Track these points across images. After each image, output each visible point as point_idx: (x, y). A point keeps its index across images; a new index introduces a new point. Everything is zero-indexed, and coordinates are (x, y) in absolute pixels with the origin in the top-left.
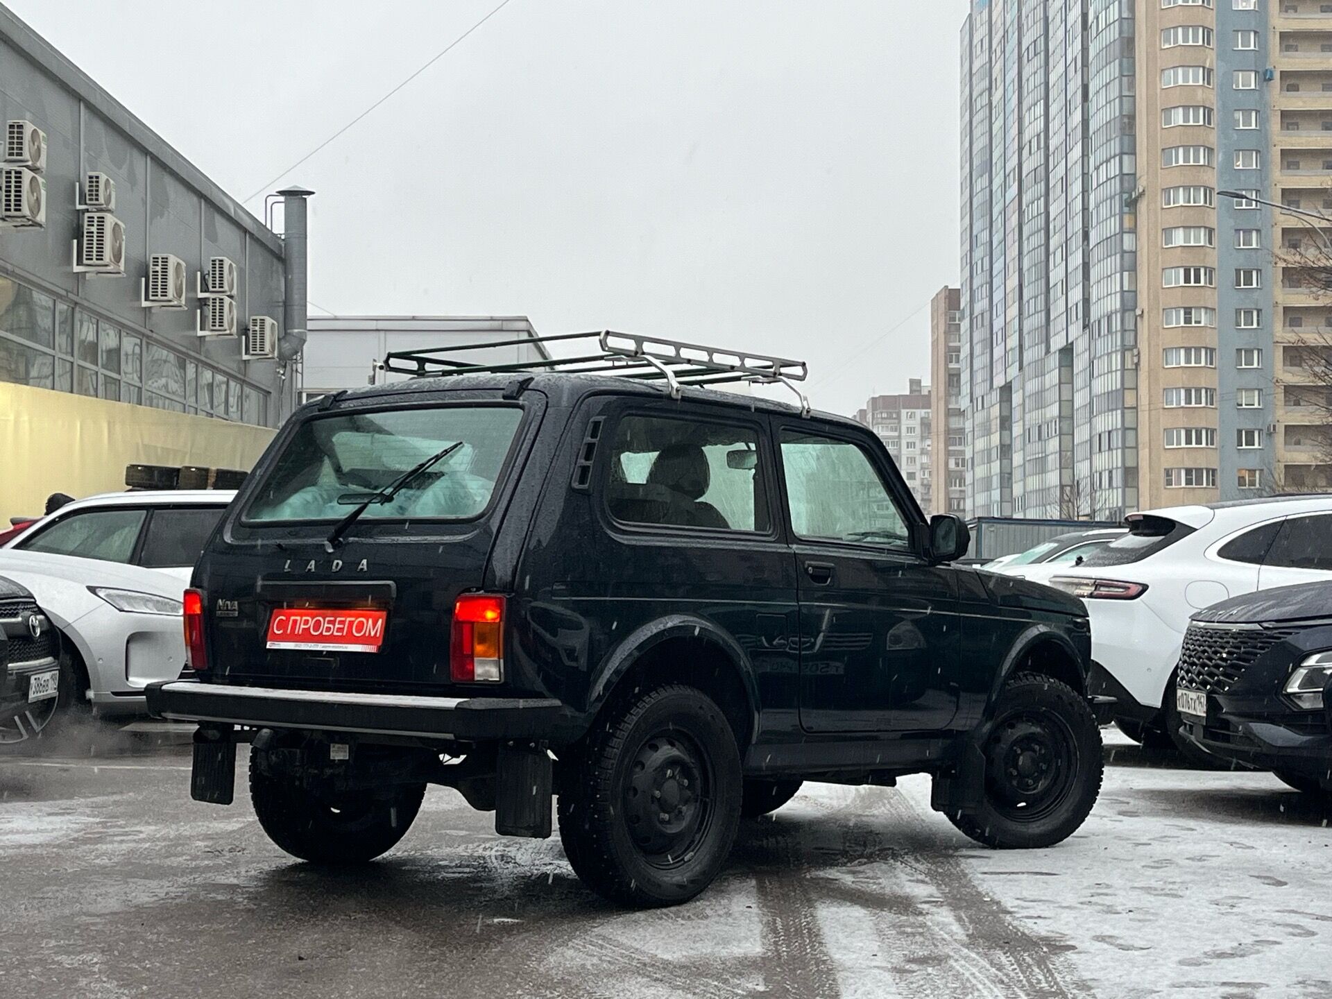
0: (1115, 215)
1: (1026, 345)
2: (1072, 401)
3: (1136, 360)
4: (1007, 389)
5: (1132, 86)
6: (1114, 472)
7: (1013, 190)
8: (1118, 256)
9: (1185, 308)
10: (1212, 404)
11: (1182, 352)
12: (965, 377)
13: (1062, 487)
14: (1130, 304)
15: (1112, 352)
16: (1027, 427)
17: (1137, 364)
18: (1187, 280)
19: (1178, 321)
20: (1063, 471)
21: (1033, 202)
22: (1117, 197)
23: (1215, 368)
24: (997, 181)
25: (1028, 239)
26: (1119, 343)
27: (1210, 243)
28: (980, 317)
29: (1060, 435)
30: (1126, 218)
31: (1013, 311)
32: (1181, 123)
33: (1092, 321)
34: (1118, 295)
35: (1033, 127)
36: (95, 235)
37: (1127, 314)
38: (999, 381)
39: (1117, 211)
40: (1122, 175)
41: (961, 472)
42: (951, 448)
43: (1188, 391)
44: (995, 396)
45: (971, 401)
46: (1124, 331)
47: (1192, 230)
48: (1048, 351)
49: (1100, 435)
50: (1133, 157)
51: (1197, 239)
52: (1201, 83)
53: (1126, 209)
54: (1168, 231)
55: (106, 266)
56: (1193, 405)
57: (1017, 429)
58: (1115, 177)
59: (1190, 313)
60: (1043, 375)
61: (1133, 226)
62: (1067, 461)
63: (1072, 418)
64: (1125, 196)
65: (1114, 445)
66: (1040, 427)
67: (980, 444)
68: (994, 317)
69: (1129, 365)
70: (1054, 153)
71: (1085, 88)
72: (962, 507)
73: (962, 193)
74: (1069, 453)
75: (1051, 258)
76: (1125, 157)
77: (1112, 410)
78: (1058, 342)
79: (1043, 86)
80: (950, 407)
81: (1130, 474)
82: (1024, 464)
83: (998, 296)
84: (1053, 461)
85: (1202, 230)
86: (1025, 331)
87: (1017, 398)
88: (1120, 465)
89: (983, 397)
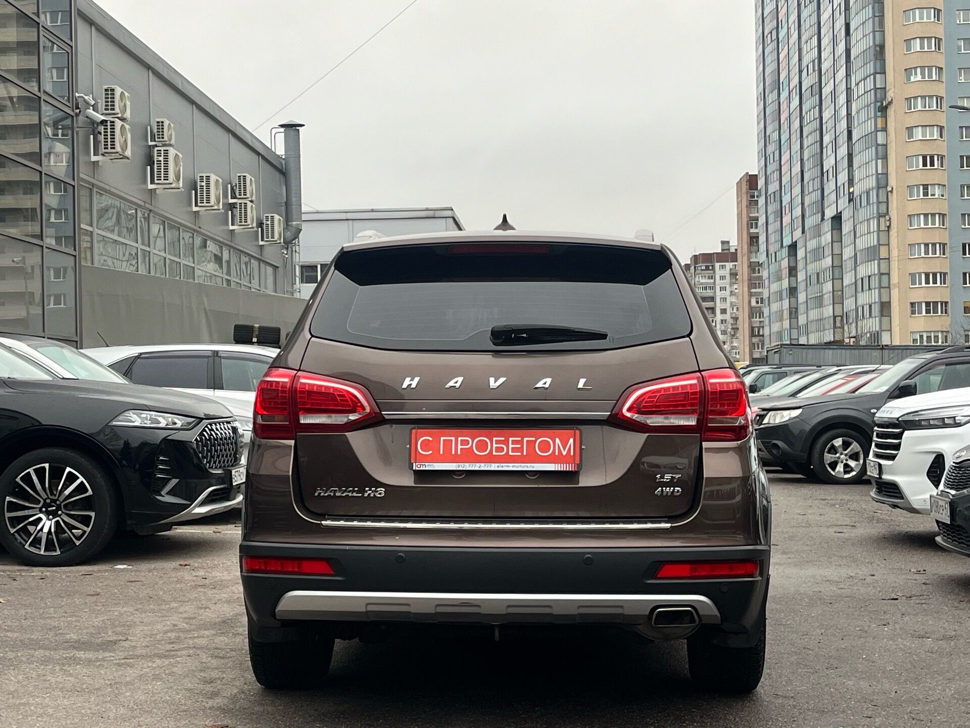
0: (871, 118)
1: (807, 215)
2: (841, 254)
3: (888, 224)
4: (793, 247)
5: (882, 24)
6: (873, 306)
7: (795, 102)
8: (874, 148)
9: (923, 185)
10: (944, 254)
11: (922, 217)
12: (762, 239)
13: (835, 317)
14: (883, 183)
15: (870, 219)
16: (808, 275)
17: (889, 227)
18: (925, 164)
19: (918, 195)
20: (835, 305)
21: (810, 110)
22: (872, 105)
23: (946, 228)
24: (784, 95)
25: (807, 137)
26: (875, 212)
27: (941, 137)
28: (772, 196)
29: (833, 279)
30: (879, 120)
31: (797, 190)
32: (918, 49)
33: (855, 196)
34: (874, 177)
35: (809, 56)
36: (162, 162)
37: (881, 191)
38: (787, 241)
39: (873, 116)
40: (876, 89)
41: (760, 308)
42: (753, 290)
43: (926, 245)
44: (785, 251)
45: (767, 256)
46: (879, 203)
47: (928, 128)
48: (823, 219)
49: (862, 279)
50: (883, 75)
51: (932, 134)
52: (932, 20)
53: (879, 114)
54: (910, 129)
55: (171, 184)
56: (930, 255)
57: (801, 276)
58: (870, 90)
59: (927, 189)
60: (820, 236)
61: (884, 126)
62: (838, 298)
63: (841, 266)
64: (878, 104)
65: (872, 286)
66: (818, 274)
67: (775, 287)
68: (783, 194)
69: (883, 228)
70: (825, 74)
71: (847, 26)
72: (761, 333)
73: (758, 105)
74: (840, 293)
75: (824, 150)
76: (878, 76)
77: (871, 261)
78: (830, 213)
79: (816, 25)
80: (752, 260)
81: (885, 308)
82: (807, 301)
83: (785, 179)
84: (828, 299)
85: (935, 128)
86: (806, 204)
87: (801, 253)
88: (877, 300)
89: (776, 253)
